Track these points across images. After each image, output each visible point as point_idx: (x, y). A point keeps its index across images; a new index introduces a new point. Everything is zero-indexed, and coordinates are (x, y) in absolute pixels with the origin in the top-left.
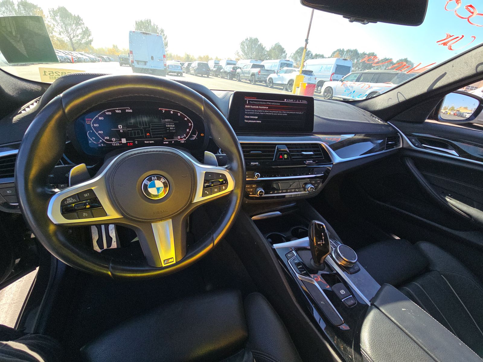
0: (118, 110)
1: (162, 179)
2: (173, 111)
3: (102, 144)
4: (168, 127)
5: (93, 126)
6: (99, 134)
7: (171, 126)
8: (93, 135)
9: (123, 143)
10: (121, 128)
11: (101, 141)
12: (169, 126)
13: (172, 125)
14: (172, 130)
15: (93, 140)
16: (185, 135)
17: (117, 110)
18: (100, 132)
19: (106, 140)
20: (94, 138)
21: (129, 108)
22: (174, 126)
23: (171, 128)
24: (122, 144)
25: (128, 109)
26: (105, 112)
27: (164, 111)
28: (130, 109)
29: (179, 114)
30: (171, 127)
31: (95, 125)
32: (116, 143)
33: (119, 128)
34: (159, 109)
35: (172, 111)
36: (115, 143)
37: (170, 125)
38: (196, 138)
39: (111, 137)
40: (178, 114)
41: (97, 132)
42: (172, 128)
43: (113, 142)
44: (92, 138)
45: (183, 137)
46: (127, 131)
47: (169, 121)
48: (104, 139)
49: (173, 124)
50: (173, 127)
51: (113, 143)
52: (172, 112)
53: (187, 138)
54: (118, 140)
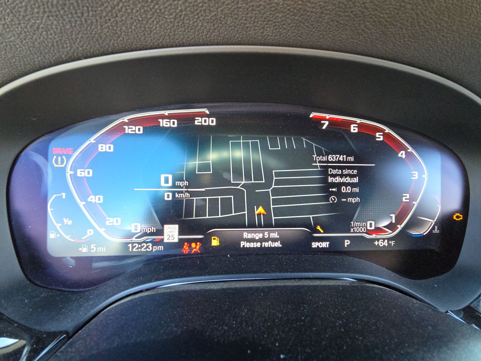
0: (170, 117)
2: (360, 126)
3: (92, 247)
4: (333, 185)
5: (74, 177)
6: (89, 205)
7: (348, 180)
8: (67, 208)
9: (166, 241)
10: (170, 184)
11: (90, 233)
12: (338, 180)
13: (352, 176)
14: (347, 195)
15: (64, 227)
16: (393, 216)
17: (163, 117)
18: (92, 199)
20: (70, 223)
21: (208, 112)
22: (356, 180)
23: (344, 189)
24: (161, 248)
25: (202, 115)
26: (124, 123)
27: (327, 123)
28: (209, 116)
29: (379, 137)
30: (346, 185)
31: (80, 173)
32: (144, 242)
33: (163, 184)
34: (311, 116)
35: (355, 123)
36: (140, 243)
37: (342, 176)
38: (433, 228)
40: (377, 135)
41: (84, 198)
42: (349, 190)
43: (134, 239)
44: (61, 222)
45: (386, 223)
46: (187, 195)
47: (339, 162)
48: (103, 226)
49: (355, 172)
50: (353, 185)
51: (133, 243)
52: (354, 129)
53: (400, 227)
54: (153, 229)
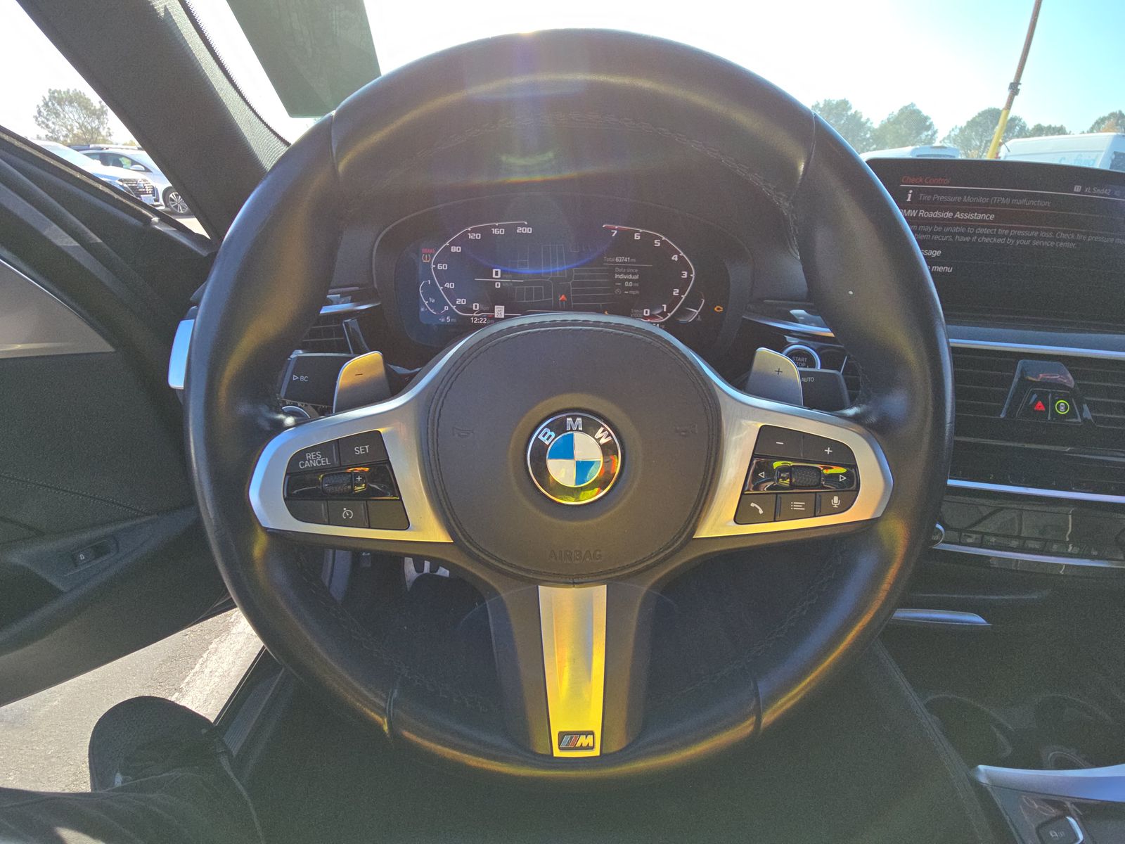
0: (499, 227)
1: (602, 429)
2: (642, 234)
3: (448, 318)
4: (619, 280)
5: (436, 269)
6: (446, 290)
7: (630, 277)
8: (432, 291)
9: (496, 316)
10: (499, 276)
11: (446, 308)
12: (622, 276)
13: (633, 274)
14: (629, 289)
15: (430, 304)
16: (665, 306)
17: (495, 227)
18: (448, 285)
19: (459, 307)
20: (433, 301)
21: (526, 223)
22: (636, 277)
23: (626, 284)
25: (523, 225)
26: (468, 232)
27: (616, 232)
28: (527, 226)
29: (657, 243)
30: (629, 280)
31: (440, 267)
32: (481, 317)
33: (494, 276)
34: (604, 226)
35: (638, 232)
36: (478, 317)
37: (625, 274)
38: (697, 317)
39: (470, 302)
40: (656, 242)
41: (442, 284)
42: (631, 284)
43: (474, 314)
44: (428, 300)
45: (659, 312)
46: (511, 284)
47: (624, 262)
48: (454, 303)
49: (636, 271)
50: (634, 281)
51: (474, 317)
52: (637, 237)
53: (669, 315)
54: (487, 308)
